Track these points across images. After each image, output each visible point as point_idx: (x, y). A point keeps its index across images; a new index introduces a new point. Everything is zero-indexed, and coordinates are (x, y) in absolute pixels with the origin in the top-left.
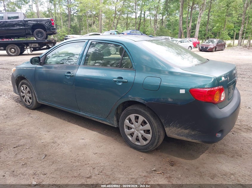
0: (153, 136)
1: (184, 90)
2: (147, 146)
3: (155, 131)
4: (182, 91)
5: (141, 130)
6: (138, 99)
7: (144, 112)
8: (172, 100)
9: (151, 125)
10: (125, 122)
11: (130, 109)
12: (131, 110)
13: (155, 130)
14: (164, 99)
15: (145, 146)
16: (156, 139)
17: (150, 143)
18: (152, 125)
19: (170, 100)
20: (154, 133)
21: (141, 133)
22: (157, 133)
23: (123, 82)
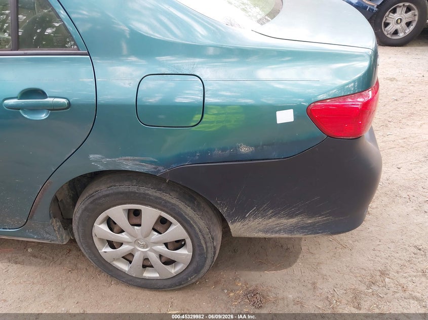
0: (198, 252)
1: (292, 110)
2: (181, 276)
3: (202, 242)
4: (285, 117)
5: (156, 243)
6: (128, 164)
7: (158, 194)
8: (252, 149)
9: (187, 226)
10: (95, 231)
11: (105, 193)
12: (107, 196)
13: (201, 237)
14: (224, 150)
15: (176, 278)
16: (206, 258)
17: (190, 269)
18: (191, 226)
19: (244, 149)
20: (200, 246)
21: (155, 251)
22: (209, 244)
23: (54, 109)
